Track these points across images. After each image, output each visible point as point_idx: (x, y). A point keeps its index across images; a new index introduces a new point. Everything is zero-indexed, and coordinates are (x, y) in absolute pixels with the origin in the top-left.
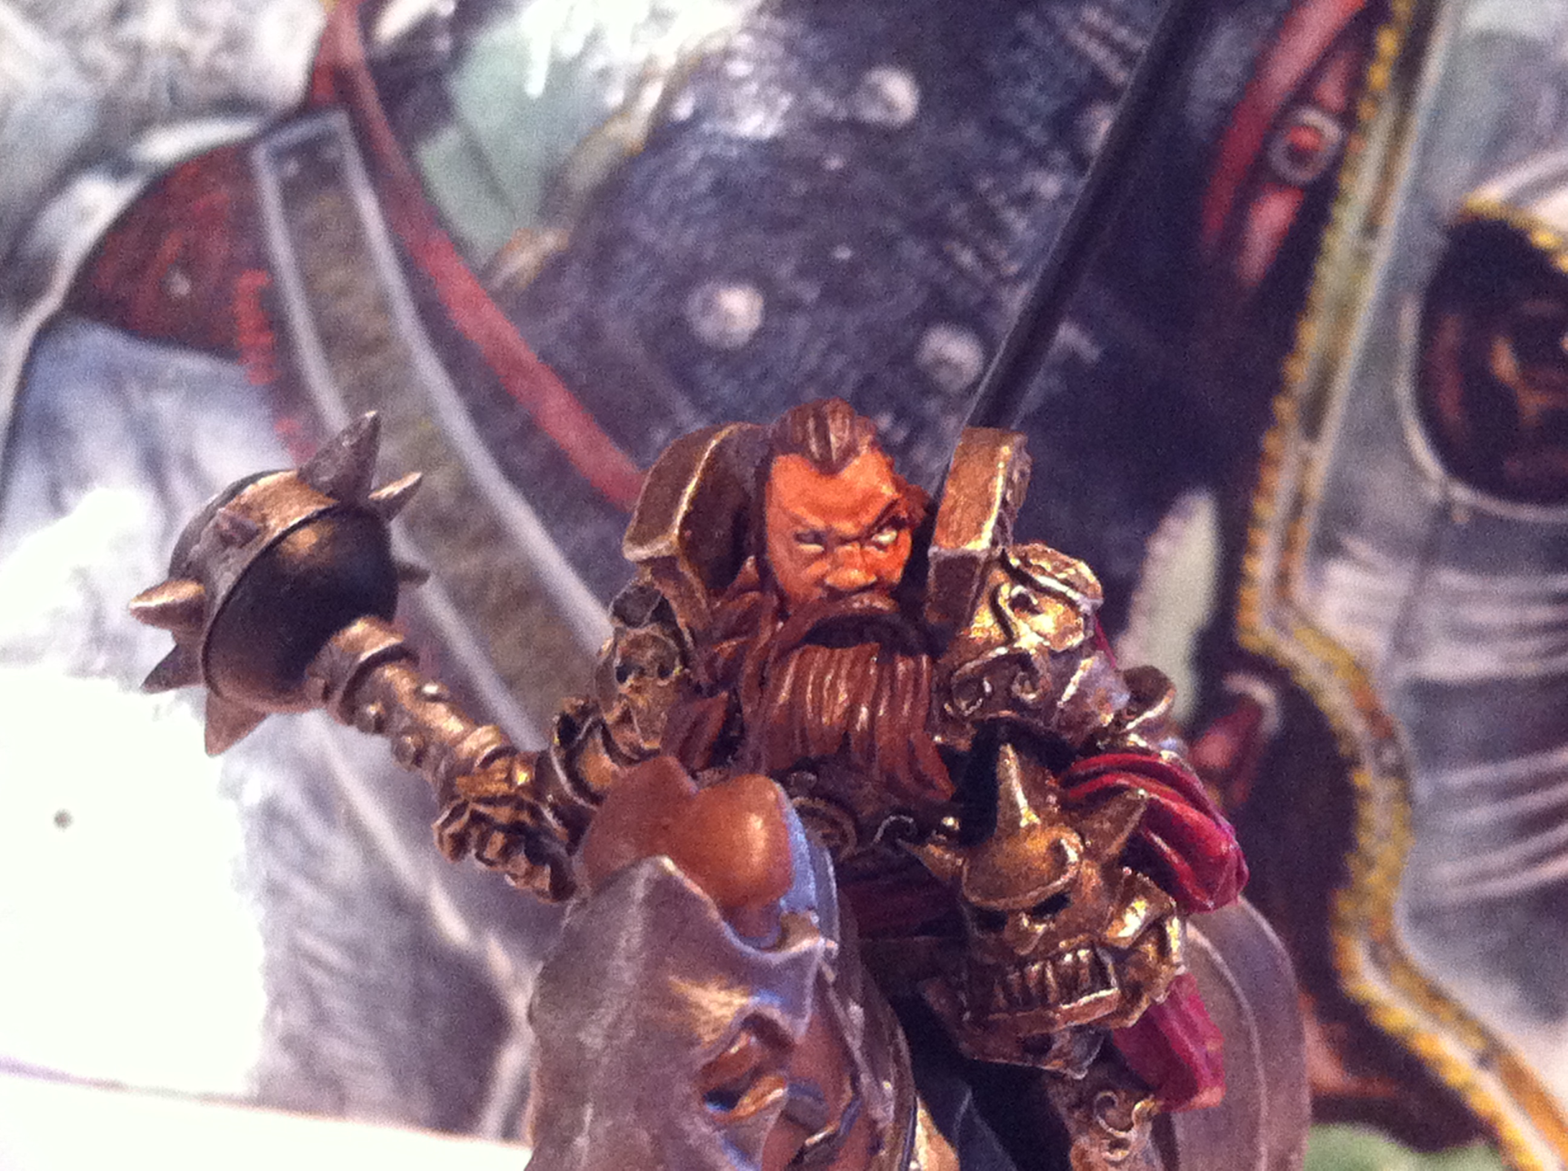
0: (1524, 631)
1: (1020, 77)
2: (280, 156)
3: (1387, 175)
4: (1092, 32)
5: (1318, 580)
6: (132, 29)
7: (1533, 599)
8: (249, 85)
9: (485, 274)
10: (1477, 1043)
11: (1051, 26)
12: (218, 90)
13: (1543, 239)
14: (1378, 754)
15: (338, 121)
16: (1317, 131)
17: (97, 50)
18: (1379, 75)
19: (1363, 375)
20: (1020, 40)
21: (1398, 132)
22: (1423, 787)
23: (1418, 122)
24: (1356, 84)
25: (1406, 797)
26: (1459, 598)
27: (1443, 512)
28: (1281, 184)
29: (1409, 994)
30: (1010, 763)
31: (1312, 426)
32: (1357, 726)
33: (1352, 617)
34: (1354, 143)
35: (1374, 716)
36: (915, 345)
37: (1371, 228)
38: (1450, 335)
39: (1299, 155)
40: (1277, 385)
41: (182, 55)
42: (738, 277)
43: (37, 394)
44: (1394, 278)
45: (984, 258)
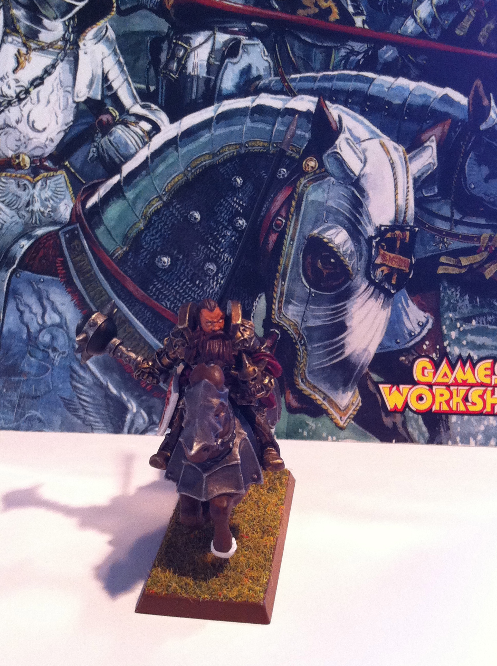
0: (326, 316)
1: (221, 213)
2: (65, 233)
3: (295, 229)
4: (236, 202)
5: (287, 309)
6: (31, 207)
7: (328, 310)
8: (57, 218)
9: (111, 256)
10: (322, 396)
11: (227, 201)
12: (51, 220)
13: (325, 240)
14: (300, 342)
15: (78, 225)
16: (281, 220)
17: (23, 213)
18: (292, 210)
19: (292, 268)
20: (221, 204)
21: (297, 220)
22: (309, 348)
23: (300, 219)
24: (288, 211)
25: (306, 350)
26: (313, 310)
27: (310, 294)
28: (275, 232)
29: (309, 388)
30: (245, 356)
31: (284, 280)
32: (297, 337)
33: (293, 315)
34: (289, 223)
35: (299, 334)
36: (204, 266)
37: (292, 240)
38: (309, 260)
39: (278, 226)
40: (277, 271)
41: (43, 213)
42: (166, 255)
43: (11, 286)
44: (297, 249)
45: (216, 249)
